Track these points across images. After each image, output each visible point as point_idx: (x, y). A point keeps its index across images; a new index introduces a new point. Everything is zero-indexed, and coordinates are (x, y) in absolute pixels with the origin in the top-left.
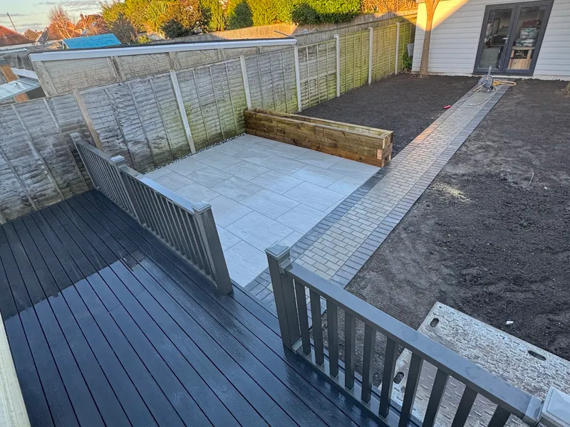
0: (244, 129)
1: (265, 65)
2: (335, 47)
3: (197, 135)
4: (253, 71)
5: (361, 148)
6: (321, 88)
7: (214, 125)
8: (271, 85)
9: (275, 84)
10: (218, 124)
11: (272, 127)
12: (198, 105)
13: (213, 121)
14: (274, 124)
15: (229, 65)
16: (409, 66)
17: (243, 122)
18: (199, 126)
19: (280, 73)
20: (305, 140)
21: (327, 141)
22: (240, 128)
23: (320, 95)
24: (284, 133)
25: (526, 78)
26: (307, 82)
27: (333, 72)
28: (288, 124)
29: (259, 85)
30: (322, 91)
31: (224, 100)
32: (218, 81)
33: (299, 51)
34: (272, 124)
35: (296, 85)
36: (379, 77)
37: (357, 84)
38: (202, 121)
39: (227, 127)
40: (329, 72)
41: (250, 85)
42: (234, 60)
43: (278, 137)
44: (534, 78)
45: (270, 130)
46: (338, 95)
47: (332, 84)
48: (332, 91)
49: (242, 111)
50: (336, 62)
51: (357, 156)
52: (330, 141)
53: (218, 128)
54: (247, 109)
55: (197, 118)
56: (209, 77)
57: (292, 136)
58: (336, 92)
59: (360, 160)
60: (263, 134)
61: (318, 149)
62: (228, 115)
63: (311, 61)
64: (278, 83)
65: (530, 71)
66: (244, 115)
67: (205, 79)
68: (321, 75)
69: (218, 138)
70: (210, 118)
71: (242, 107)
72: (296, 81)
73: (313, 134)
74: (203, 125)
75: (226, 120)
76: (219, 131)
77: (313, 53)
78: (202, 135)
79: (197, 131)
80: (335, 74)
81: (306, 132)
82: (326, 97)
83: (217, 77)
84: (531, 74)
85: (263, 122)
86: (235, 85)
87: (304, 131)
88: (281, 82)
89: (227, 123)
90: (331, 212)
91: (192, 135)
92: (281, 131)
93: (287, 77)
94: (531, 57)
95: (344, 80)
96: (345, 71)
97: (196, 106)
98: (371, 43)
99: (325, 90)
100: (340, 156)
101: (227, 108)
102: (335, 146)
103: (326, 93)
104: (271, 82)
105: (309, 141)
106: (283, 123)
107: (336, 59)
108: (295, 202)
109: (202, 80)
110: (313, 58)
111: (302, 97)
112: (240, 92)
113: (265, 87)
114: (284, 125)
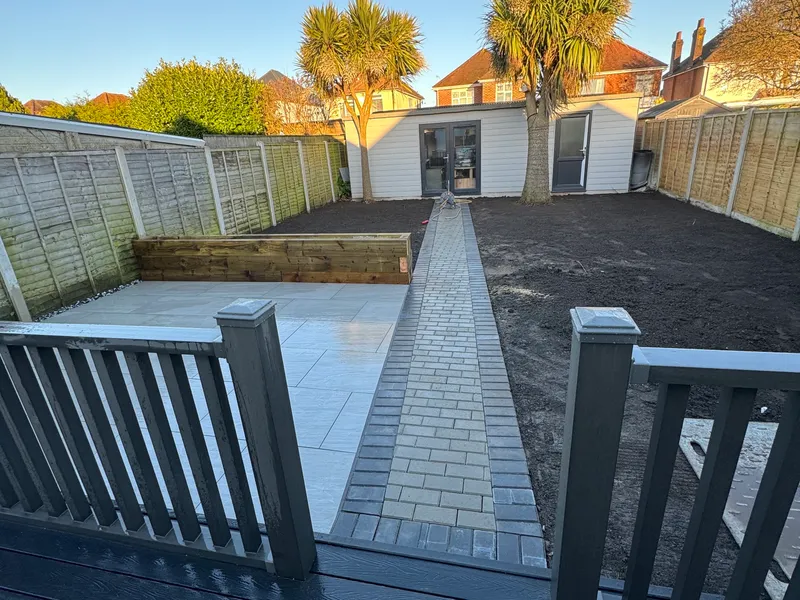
0: (134, 274)
1: (161, 169)
2: (260, 159)
3: (34, 285)
4: (142, 177)
5: (373, 261)
6: (251, 212)
7: (71, 266)
8: (175, 202)
9: (181, 201)
10: (79, 264)
11: (199, 258)
12: (31, 226)
13: (68, 259)
14: (203, 252)
15: (96, 160)
16: (348, 193)
17: (131, 261)
18: (35, 269)
19: (185, 185)
20: (269, 268)
21: (311, 261)
22: (126, 273)
23: (251, 222)
24: (226, 264)
25: (476, 197)
26: (230, 201)
27: (263, 191)
28: (231, 248)
29: (153, 200)
30: (252, 217)
31: (88, 220)
32: (75, 186)
33: (212, 156)
34: (199, 254)
35: (213, 204)
36: (317, 204)
37: (294, 211)
38: (42, 258)
39: (101, 271)
40: (258, 192)
41: (139, 198)
42: (103, 152)
43: (212, 274)
44: (482, 196)
45: (196, 264)
46: (275, 224)
47: (263, 207)
48: (266, 217)
49: (127, 242)
50: (264, 178)
51: (367, 276)
52: (316, 260)
53: (81, 271)
54: (137, 237)
55: (30, 253)
56: (52, 177)
57: (244, 266)
58: (270, 220)
59: (374, 280)
60: (180, 274)
61: (297, 278)
62: (100, 248)
63: (231, 173)
64: (186, 199)
65: (477, 189)
66: (133, 247)
67: (43, 179)
68: (246, 194)
69: (83, 292)
70: (61, 253)
71: (126, 235)
72: (213, 198)
73: (284, 254)
74: (45, 266)
75: (96, 256)
76: (84, 278)
77: (232, 161)
78: (43, 286)
79: (31, 278)
80: (265, 194)
81: (269, 254)
82: (258, 226)
83: (72, 177)
84: (479, 192)
85: (178, 253)
86: (110, 195)
87: (266, 253)
88: (191, 199)
89: (99, 262)
90: (390, 350)
91: (21, 286)
92: (218, 262)
93: (198, 192)
94: (474, 176)
95: (278, 204)
96: (277, 193)
97: (27, 227)
98: (301, 159)
99: (256, 216)
100: (338, 281)
101: (97, 235)
102: (327, 267)
103: (258, 220)
104: (174, 196)
105: (277, 269)
106: (221, 247)
107: (264, 174)
108: (316, 351)
109: (36, 179)
110: (233, 168)
111: (226, 223)
112: (122, 208)
113: (166, 204)
114: (223, 251)
